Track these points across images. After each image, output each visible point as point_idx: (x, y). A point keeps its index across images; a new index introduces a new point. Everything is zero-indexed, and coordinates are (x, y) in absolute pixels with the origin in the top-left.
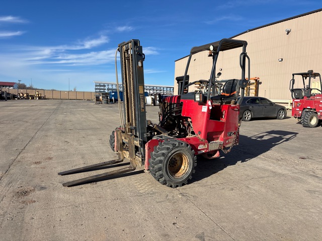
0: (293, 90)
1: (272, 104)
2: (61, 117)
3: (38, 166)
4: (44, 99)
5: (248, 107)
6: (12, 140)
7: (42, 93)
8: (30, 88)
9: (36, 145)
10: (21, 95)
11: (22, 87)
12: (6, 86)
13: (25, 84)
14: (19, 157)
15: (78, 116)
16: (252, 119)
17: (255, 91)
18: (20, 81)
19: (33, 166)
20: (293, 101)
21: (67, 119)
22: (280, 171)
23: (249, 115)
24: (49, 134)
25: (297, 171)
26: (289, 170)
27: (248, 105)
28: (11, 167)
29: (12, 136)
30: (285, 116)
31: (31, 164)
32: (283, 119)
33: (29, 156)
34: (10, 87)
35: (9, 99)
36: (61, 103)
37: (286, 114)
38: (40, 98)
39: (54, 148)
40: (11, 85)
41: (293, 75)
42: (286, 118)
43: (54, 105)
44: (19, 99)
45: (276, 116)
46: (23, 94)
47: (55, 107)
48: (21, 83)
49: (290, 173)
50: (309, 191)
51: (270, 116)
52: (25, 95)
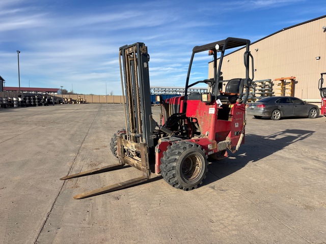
0: (321, 89)
1: (303, 103)
2: (104, 118)
3: (98, 151)
4: (85, 103)
5: (277, 107)
6: (73, 135)
7: (83, 97)
8: (71, 93)
9: (92, 138)
10: (66, 100)
11: (65, 92)
12: (51, 92)
13: (67, 90)
14: (83, 146)
15: (119, 117)
16: (281, 118)
17: (282, 91)
18: (62, 87)
19: (94, 151)
20: (322, 99)
21: (110, 119)
22: (288, 156)
23: (278, 115)
24: (99, 131)
25: (303, 156)
26: (296, 156)
27: (277, 104)
28: (80, 151)
29: (72, 132)
30: (317, 115)
31: (93, 150)
32: (316, 117)
33: (90, 145)
34: (54, 92)
35: (56, 103)
36: (101, 106)
37: (318, 113)
38: (82, 102)
39: (106, 140)
40: (55, 91)
41: (322, 74)
42: (318, 117)
43: (96, 108)
44: (64, 103)
45: (307, 115)
46: (67, 100)
47: (97, 110)
48: (63, 89)
49: (295, 158)
50: (305, 168)
51: (301, 115)
52: (69, 100)
